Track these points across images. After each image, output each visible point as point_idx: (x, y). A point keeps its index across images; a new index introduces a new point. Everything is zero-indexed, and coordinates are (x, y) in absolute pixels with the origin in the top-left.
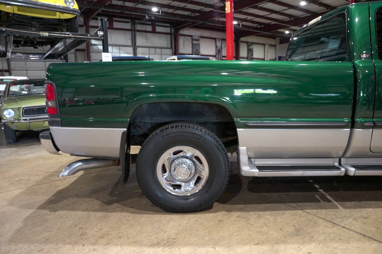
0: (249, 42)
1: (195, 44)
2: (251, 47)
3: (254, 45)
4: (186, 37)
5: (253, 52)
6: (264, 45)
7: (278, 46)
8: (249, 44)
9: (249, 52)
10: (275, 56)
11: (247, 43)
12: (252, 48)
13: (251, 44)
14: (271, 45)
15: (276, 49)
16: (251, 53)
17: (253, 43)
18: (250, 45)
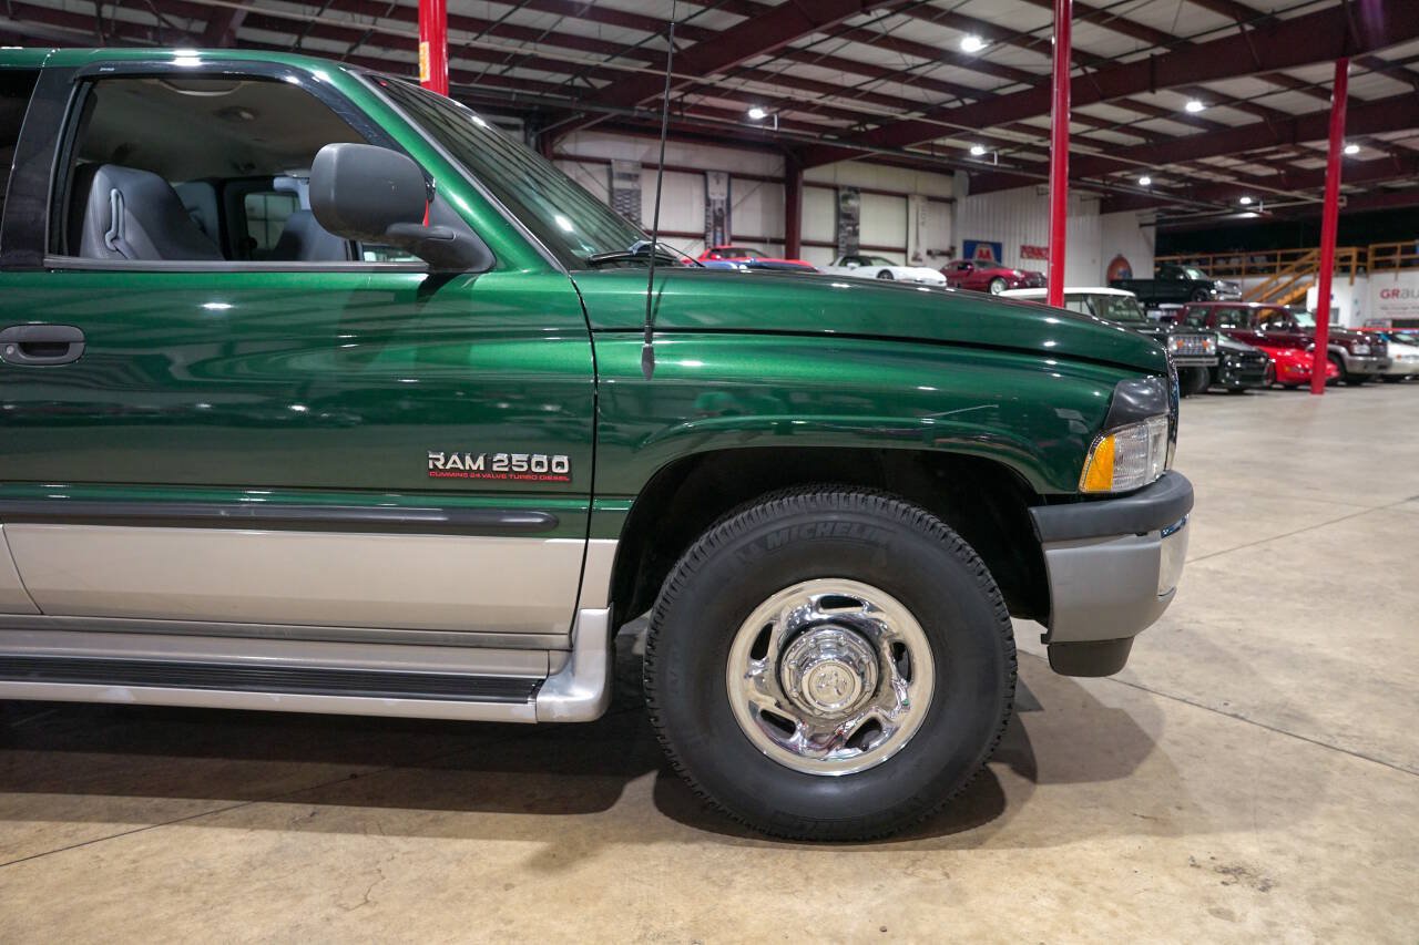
0: (844, 187)
1: (619, 190)
2: (852, 203)
3: (862, 195)
4: (584, 165)
5: (858, 224)
6: (905, 196)
7: (964, 203)
8: (842, 193)
9: (842, 222)
10: (953, 240)
11: (836, 188)
12: (853, 209)
13: (852, 193)
14: (932, 199)
15: (953, 214)
16: (848, 225)
17: (857, 191)
18: (846, 198)
